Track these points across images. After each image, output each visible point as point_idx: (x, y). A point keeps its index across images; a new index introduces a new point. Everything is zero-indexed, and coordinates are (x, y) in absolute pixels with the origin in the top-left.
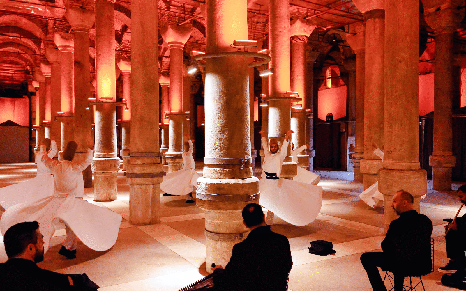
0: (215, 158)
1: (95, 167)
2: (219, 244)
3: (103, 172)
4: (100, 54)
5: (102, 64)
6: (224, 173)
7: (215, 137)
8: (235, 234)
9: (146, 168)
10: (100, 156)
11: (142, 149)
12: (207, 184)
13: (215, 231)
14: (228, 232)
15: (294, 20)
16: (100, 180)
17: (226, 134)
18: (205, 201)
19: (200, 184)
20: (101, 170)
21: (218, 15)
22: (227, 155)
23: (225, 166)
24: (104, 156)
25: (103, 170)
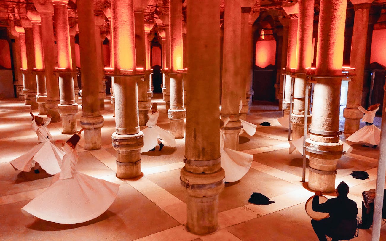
0: (324, 131)
1: (173, 116)
2: (323, 177)
3: (177, 119)
4: (174, 38)
5: (176, 45)
6: (329, 140)
7: (324, 120)
8: (332, 171)
9: (235, 124)
10: (176, 109)
11: (232, 112)
12: (319, 146)
13: (321, 169)
14: (329, 170)
15: (293, 3)
16: (176, 124)
17: (331, 119)
18: (317, 154)
19: (314, 145)
20: (176, 118)
21: (331, 52)
22: (330, 130)
23: (329, 136)
24: (178, 109)
25: (178, 118)
